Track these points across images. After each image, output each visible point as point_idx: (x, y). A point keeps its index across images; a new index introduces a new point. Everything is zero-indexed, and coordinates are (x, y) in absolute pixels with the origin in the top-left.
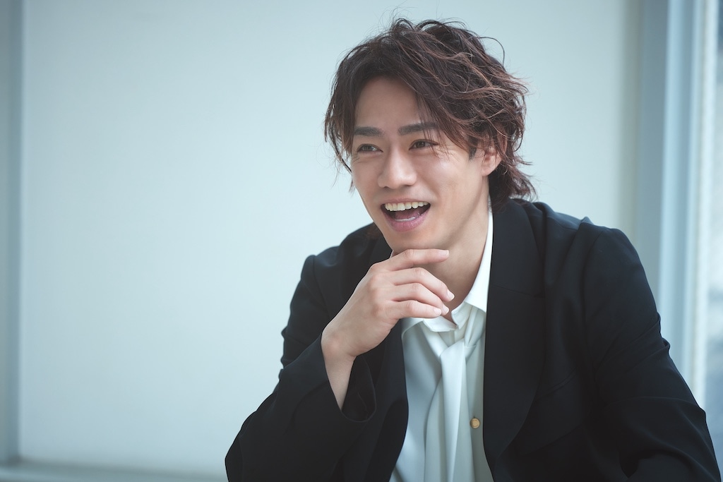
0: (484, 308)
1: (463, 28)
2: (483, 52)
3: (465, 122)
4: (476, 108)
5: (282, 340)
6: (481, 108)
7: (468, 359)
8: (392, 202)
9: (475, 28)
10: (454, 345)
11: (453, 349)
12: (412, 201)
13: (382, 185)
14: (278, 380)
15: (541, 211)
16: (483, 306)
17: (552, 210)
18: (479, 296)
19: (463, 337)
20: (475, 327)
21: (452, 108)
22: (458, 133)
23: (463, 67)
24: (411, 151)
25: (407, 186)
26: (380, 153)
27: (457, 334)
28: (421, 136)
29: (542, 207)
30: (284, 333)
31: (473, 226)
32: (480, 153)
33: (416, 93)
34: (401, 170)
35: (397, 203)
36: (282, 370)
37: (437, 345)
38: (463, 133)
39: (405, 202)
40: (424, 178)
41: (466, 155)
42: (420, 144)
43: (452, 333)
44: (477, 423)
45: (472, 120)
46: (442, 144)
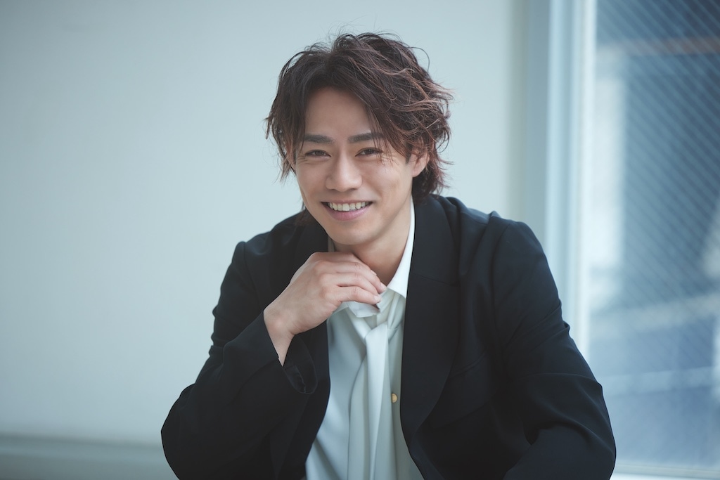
0: (404, 294)
1: (397, 40)
2: (417, 64)
3: (408, 133)
4: (416, 119)
5: (213, 318)
6: (420, 119)
7: (390, 340)
8: (337, 203)
9: (407, 41)
10: (376, 328)
11: (377, 331)
12: (355, 202)
13: (330, 186)
14: (208, 356)
15: (455, 206)
16: (404, 292)
17: (464, 206)
18: (400, 283)
19: (387, 320)
20: (396, 312)
21: (396, 120)
22: (399, 142)
23: (404, 80)
24: (357, 158)
25: (353, 189)
26: (328, 158)
27: (379, 317)
28: (371, 144)
29: (454, 201)
30: (215, 312)
31: (400, 220)
32: (413, 157)
33: (366, 106)
34: (349, 175)
35: (342, 203)
36: (212, 346)
37: (362, 329)
38: (403, 141)
39: (349, 203)
40: (369, 181)
41: (404, 159)
42: (369, 151)
43: (375, 317)
44: (395, 398)
45: (414, 131)
46: (388, 152)
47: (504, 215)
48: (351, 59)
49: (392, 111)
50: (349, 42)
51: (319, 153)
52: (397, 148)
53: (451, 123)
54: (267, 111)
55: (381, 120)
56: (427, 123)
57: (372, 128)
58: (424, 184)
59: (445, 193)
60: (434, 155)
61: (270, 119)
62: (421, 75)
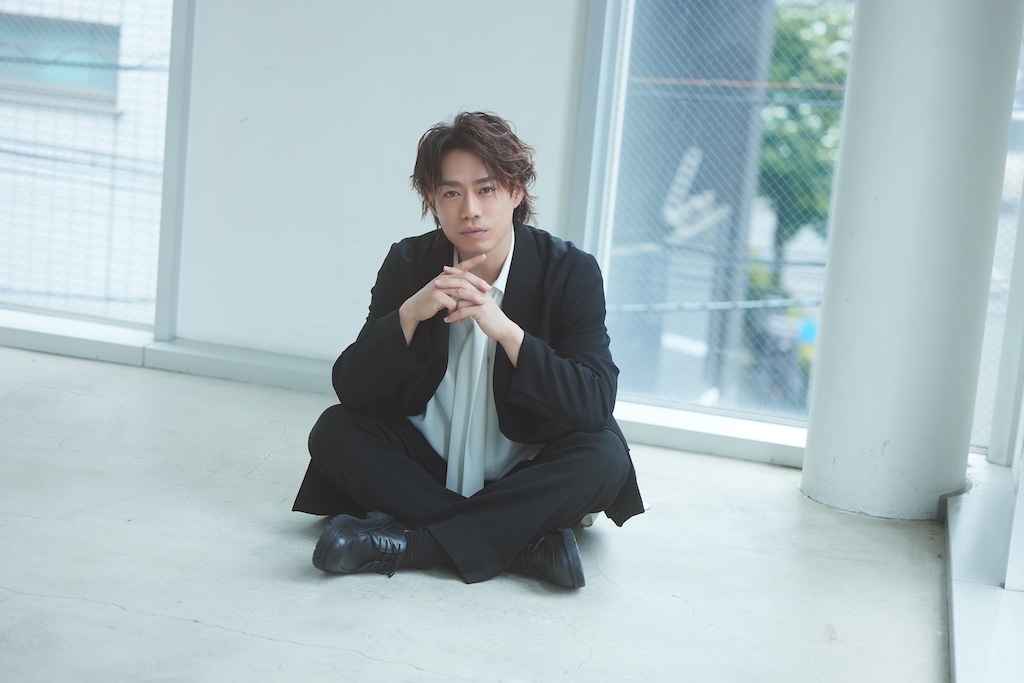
0: (503, 290)
9: (502, 115)
13: (463, 215)
18: (501, 284)
21: (503, 167)
23: (506, 140)
24: (479, 194)
25: (477, 217)
26: (459, 196)
28: (488, 185)
34: (474, 206)
42: (486, 190)
45: (516, 174)
46: (499, 188)
47: (553, 233)
48: (472, 128)
49: (500, 161)
50: (465, 118)
51: (452, 194)
52: (504, 186)
53: (536, 168)
54: (411, 172)
55: (494, 168)
56: (523, 169)
57: (488, 174)
58: (521, 212)
59: (531, 223)
60: (525, 191)
61: (414, 176)
62: (514, 138)
